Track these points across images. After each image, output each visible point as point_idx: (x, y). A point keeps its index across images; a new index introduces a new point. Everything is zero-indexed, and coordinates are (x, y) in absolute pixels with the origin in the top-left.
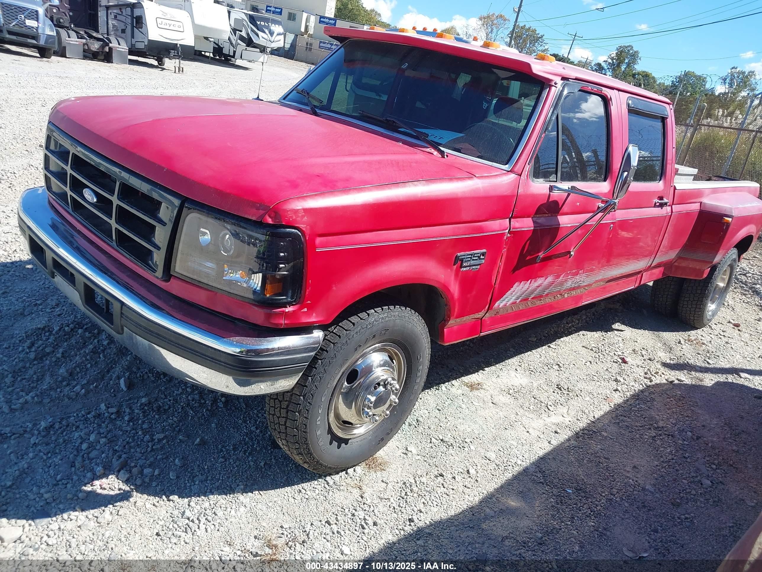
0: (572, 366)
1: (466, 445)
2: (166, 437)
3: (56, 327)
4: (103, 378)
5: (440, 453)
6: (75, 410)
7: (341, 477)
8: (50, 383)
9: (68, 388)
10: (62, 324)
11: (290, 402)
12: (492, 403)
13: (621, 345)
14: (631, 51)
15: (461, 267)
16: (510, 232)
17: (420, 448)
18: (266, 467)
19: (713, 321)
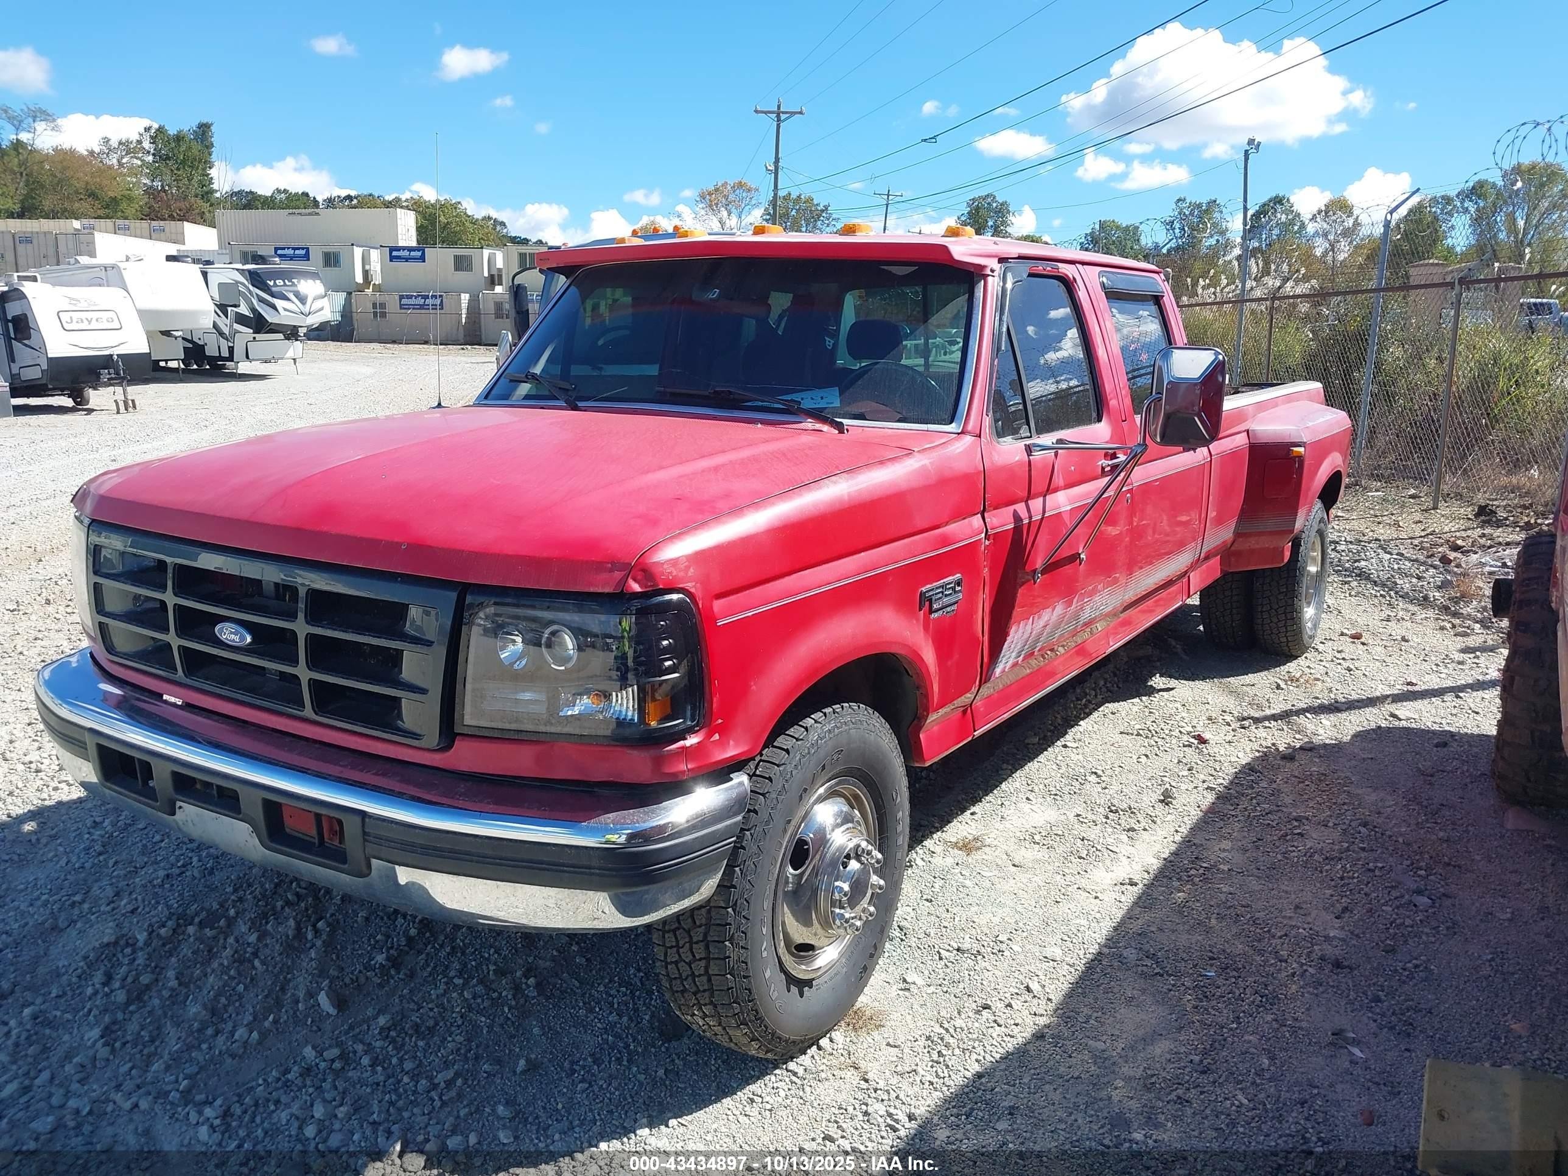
0: (1118, 769)
1: (1003, 947)
2: (457, 1075)
3: (139, 933)
4: (279, 1004)
5: (967, 972)
6: (254, 1074)
7: (813, 1057)
8: (179, 1038)
9: (221, 1039)
10: (151, 925)
11: (708, 926)
12: (1014, 865)
13: (1184, 714)
14: (995, 205)
15: (931, 611)
16: (987, 537)
17: (926, 973)
18: (671, 1076)
19: (1317, 640)
